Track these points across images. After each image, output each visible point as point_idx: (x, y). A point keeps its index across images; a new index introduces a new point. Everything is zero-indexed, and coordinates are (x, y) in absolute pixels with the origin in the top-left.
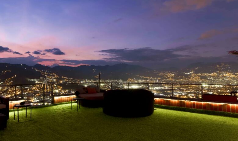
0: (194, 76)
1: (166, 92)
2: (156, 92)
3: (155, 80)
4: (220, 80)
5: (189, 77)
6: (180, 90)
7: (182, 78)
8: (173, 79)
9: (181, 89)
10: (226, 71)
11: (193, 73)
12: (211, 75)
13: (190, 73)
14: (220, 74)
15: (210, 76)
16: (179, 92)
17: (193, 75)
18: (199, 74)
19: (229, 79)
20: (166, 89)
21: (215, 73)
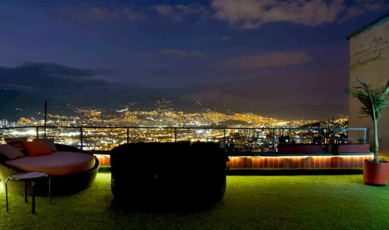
0: (130, 115)
1: (88, 139)
2: (72, 140)
3: (69, 120)
4: (161, 121)
5: (122, 116)
6: (110, 136)
7: (113, 118)
8: (99, 119)
9: (111, 133)
10: (168, 108)
11: (128, 110)
12: (150, 113)
13: (124, 110)
14: (160, 113)
15: (149, 115)
16: (109, 139)
17: (127, 114)
18: (136, 113)
19: (171, 120)
20: (88, 135)
21: (155, 112)
